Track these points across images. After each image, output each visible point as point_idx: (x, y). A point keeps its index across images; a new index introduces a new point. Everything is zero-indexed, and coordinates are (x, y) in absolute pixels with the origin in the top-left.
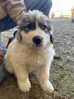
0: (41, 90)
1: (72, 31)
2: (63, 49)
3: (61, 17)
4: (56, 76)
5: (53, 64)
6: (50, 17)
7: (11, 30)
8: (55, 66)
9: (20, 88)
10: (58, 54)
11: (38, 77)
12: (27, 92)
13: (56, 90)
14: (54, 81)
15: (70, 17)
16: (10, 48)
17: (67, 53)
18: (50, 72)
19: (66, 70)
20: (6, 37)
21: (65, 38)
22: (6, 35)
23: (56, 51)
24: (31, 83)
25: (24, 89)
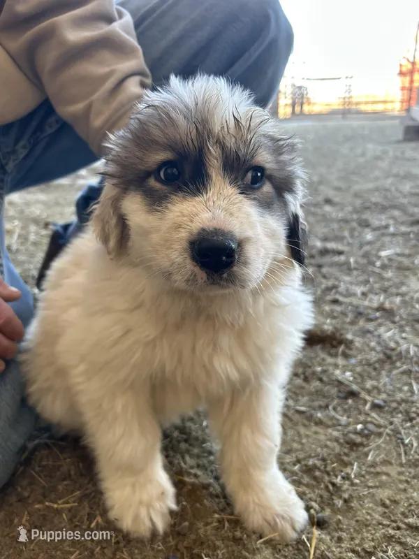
0: (237, 522)
1: (407, 187)
2: (359, 290)
3: (346, 112)
4: (321, 441)
5: (302, 372)
6: (284, 110)
7: (64, 181)
8: (316, 384)
9: (112, 515)
10: (331, 315)
11: (216, 446)
12: (154, 533)
13: (320, 524)
14: (309, 470)
15: (396, 107)
16: (57, 286)
17: (381, 308)
18: (288, 418)
19: (375, 407)
20: (36, 221)
21: (365, 224)
22: (37, 211)
23: (317, 302)
24: (178, 484)
25: (136, 518)
